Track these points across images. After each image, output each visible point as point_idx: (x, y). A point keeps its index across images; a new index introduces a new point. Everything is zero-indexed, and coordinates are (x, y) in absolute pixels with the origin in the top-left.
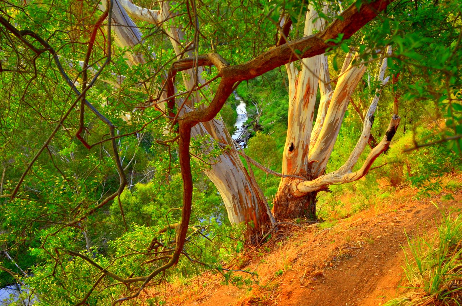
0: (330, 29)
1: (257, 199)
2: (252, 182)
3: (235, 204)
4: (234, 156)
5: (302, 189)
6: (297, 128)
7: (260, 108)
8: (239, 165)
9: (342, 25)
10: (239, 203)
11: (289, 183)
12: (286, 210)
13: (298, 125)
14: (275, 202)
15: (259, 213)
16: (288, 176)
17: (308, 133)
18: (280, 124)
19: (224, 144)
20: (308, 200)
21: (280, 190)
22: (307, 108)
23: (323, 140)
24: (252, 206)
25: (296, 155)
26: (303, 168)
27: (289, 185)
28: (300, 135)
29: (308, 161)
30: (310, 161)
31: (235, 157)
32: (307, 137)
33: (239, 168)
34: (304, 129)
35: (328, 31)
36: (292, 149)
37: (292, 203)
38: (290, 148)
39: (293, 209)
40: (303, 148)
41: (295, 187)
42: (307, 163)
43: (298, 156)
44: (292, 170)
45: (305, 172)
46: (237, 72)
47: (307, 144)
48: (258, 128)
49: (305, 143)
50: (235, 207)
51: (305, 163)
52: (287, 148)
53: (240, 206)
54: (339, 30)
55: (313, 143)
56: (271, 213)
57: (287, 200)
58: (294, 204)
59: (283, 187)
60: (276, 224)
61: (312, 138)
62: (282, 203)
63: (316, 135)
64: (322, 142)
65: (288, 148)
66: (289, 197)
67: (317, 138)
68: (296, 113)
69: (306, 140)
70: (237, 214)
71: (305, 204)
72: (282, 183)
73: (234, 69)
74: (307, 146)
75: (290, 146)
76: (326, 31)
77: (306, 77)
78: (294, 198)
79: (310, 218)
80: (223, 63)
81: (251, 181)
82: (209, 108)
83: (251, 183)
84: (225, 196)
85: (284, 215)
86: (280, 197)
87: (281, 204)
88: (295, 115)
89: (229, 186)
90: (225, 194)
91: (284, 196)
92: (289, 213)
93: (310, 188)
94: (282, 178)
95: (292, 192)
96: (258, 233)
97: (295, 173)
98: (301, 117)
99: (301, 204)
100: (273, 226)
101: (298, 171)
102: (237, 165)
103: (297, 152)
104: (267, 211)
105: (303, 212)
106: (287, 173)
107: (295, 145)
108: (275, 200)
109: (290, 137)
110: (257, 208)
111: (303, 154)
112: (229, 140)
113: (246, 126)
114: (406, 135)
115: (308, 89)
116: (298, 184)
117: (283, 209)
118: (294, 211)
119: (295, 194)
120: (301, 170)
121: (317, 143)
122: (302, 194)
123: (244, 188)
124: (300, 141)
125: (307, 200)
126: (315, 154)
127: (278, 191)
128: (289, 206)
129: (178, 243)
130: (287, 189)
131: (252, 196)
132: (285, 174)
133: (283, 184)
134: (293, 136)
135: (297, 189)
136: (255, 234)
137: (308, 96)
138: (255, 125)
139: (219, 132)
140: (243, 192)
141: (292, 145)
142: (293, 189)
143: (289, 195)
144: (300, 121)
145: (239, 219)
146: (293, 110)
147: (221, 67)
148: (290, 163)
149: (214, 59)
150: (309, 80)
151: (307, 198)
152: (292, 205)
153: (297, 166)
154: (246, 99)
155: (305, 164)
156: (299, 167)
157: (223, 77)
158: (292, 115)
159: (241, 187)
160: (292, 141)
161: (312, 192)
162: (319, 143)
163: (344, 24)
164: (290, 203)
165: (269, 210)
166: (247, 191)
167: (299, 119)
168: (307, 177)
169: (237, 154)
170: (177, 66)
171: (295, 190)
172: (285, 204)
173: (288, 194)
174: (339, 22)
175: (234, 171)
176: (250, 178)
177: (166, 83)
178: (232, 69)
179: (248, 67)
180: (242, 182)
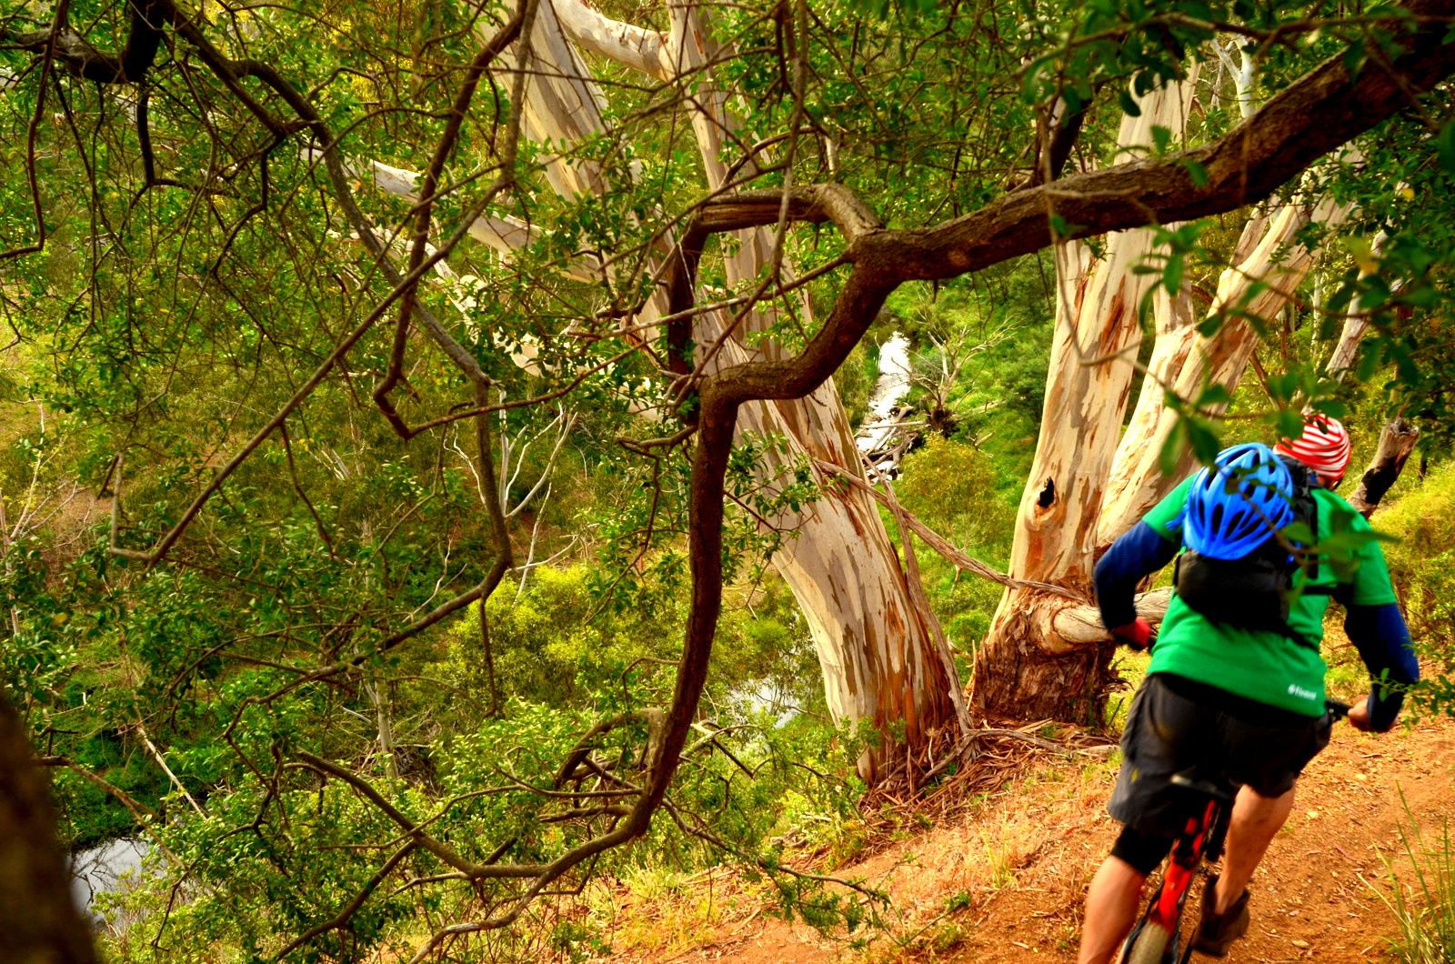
0: (1234, 142)
1: (923, 648)
2: (912, 590)
3: (851, 658)
4: (861, 505)
5: (1070, 630)
6: (1068, 434)
7: (953, 358)
8: (873, 536)
9: (1280, 133)
10: (863, 657)
11: (1028, 606)
12: (1012, 692)
13: (1073, 426)
14: (980, 664)
15: (925, 693)
16: (1029, 586)
17: (1106, 451)
18: (1013, 413)
19: (833, 466)
20: (1087, 667)
21: (997, 627)
22: (1109, 373)
23: (1152, 480)
24: (904, 668)
25: (1060, 521)
26: (1079, 562)
27: (1029, 612)
28: (1078, 457)
29: (1096, 541)
30: (1101, 544)
31: (864, 511)
32: (1099, 464)
33: (872, 545)
34: (1092, 438)
35: (1226, 147)
36: (1047, 499)
37: (1032, 672)
38: (1042, 494)
39: (1034, 690)
40: (1083, 499)
41: (1048, 622)
42: (1091, 549)
43: (1067, 525)
44: (1042, 565)
45: (1085, 577)
46: (908, 252)
47: (1098, 487)
48: (941, 419)
49: (1093, 485)
50: (849, 668)
51: (1088, 549)
52: (1032, 494)
53: (865, 666)
54: (1267, 146)
55: (1118, 486)
56: (961, 697)
57: (1018, 660)
58: (1038, 677)
59: (1008, 618)
60: (976, 733)
61: (1114, 470)
62: (999, 668)
63: (1131, 462)
64: (1148, 484)
65: (1037, 496)
66: (1023, 650)
67: (1132, 470)
68: (1071, 385)
69: (1098, 474)
70: (853, 689)
71: (1075, 679)
72: (1007, 605)
73: (897, 243)
74: (1098, 494)
75: (1042, 488)
76: (1221, 147)
77: (1113, 274)
78: (1041, 657)
79: (1086, 725)
80: (863, 219)
81: (906, 588)
82: (802, 357)
83: (909, 598)
84: (822, 630)
85: (1003, 706)
86: (996, 650)
87: (998, 673)
88: (1067, 392)
89: (836, 598)
90: (823, 624)
91: (1008, 646)
92: (1020, 702)
93: (1094, 631)
94: (1007, 588)
95: (1036, 635)
96: (916, 754)
97: (1052, 578)
98: (1086, 401)
99: (1062, 679)
100: (966, 739)
101: (1061, 571)
102: (867, 533)
103: (1065, 511)
104: (948, 689)
105: (1066, 704)
106: (1026, 576)
107: (1061, 488)
108: (978, 654)
109: (1046, 461)
110: (919, 675)
111: (1083, 518)
112: (849, 450)
113: (903, 410)
114: (1426, 484)
115: (1118, 312)
116: (1058, 612)
117: (1001, 689)
118: (1037, 697)
119: (1044, 645)
120: (1072, 569)
121: (1132, 487)
122: (1069, 646)
123: (882, 608)
124: (1077, 477)
125: (1082, 667)
126: (1121, 522)
127: (992, 630)
128: (1023, 682)
129: (653, 771)
130: (1022, 626)
131: (907, 637)
132: (1019, 578)
133: (1008, 609)
134: (1054, 460)
135: (1054, 629)
136: (905, 759)
137: (1113, 334)
138: (932, 410)
139: (820, 426)
140: (879, 625)
141: (1051, 485)
142: (1039, 628)
143: (1027, 645)
144: (1083, 413)
145: (859, 707)
146: (1061, 375)
147: (857, 231)
148: (1039, 543)
149: (834, 204)
150: (1123, 284)
151: (1084, 658)
152: (1031, 680)
153: (1061, 556)
154: (911, 325)
155: (1085, 550)
156: (1064, 559)
157: (858, 265)
158: (1059, 391)
159: (876, 604)
160: (1049, 473)
161: (1100, 644)
162: (1137, 488)
163: (1287, 128)
164: (1026, 673)
165: (958, 687)
166: (892, 620)
167: (1080, 405)
168: (1089, 593)
169: (872, 500)
170: (712, 215)
171: (1046, 630)
172: (1010, 674)
173: (1023, 643)
174: (1268, 123)
175: (858, 551)
176: (905, 580)
177: (669, 261)
178: (893, 241)
179: (944, 241)
180: (879, 591)
